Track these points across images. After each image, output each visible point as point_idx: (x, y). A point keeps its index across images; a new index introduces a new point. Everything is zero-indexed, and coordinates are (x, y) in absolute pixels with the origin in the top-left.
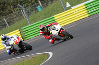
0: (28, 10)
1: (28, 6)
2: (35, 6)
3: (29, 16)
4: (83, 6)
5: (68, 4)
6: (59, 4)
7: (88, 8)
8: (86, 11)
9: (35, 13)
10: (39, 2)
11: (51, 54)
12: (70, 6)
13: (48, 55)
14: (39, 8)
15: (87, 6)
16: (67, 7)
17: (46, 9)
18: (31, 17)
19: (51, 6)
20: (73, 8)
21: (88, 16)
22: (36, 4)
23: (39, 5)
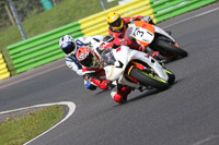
0: (21, 5)
3: (22, 20)
8: (151, 11)
11: (72, 106)
13: (66, 109)
18: (28, 22)
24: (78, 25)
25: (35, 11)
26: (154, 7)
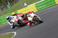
0: (2, 7)
1: (2, 5)
2: (6, 5)
3: (2, 11)
4: (34, 5)
5: (25, 4)
6: (20, 4)
7: (37, 6)
8: (36, 8)
9: (6, 9)
10: (8, 2)
12: (26, 5)
13: (14, 34)
14: (8, 6)
15: (36, 5)
16: (25, 5)
17: (13, 7)
18: (4, 11)
19: (15, 5)
20: (28, 6)
21: (37, 11)
22: (6, 4)
23: (8, 4)
24: (17, 12)
25: (5, 8)
26: (37, 7)
